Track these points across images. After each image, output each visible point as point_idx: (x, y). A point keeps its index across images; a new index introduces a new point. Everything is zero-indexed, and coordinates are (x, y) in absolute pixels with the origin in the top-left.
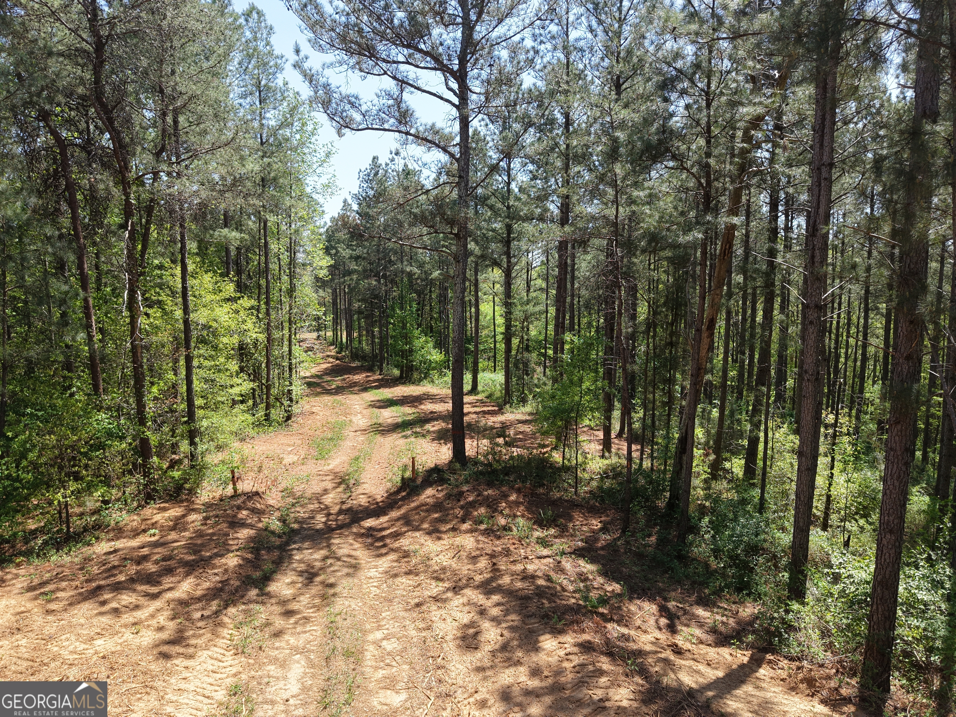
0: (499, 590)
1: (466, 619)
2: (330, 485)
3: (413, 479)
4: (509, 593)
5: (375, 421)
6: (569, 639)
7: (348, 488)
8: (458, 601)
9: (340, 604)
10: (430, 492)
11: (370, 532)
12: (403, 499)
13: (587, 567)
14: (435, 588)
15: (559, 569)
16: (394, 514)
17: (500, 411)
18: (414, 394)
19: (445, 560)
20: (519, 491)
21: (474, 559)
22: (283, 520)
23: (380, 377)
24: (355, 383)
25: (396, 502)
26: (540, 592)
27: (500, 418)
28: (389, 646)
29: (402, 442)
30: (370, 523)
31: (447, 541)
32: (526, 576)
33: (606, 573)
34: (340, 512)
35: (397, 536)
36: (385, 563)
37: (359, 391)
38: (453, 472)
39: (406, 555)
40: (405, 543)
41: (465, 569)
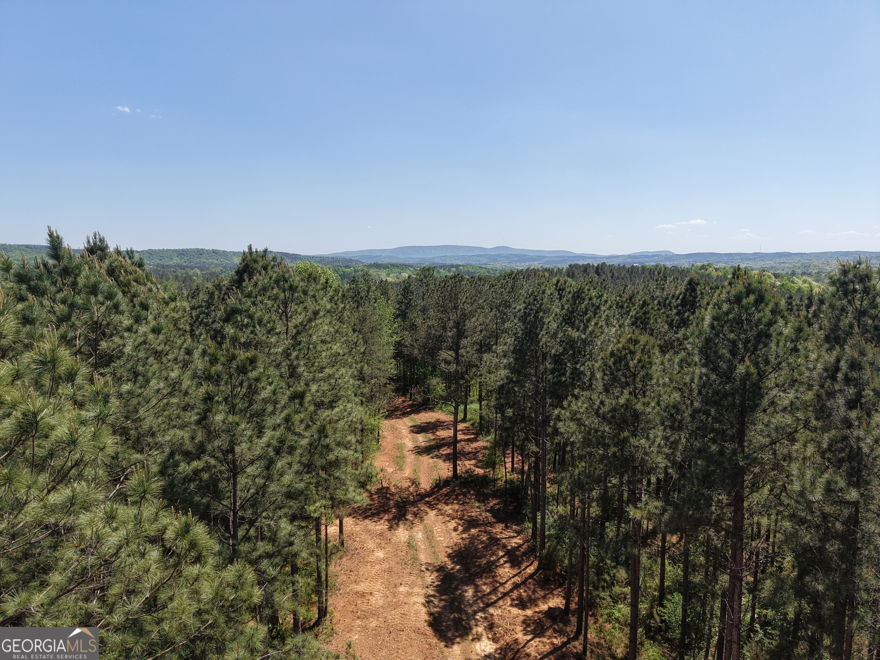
0: (463, 519)
1: (456, 525)
2: (410, 484)
3: (439, 484)
4: (466, 520)
5: (416, 445)
6: (477, 530)
7: (416, 486)
8: (453, 522)
9: (425, 522)
10: (445, 489)
11: (428, 502)
12: (437, 491)
13: (488, 514)
14: (448, 519)
15: (481, 515)
16: (434, 496)
17: (475, 440)
18: (433, 420)
19: (450, 512)
20: (474, 490)
21: (457, 511)
22: (400, 497)
23: (411, 402)
24: (397, 407)
25: (434, 492)
26: (474, 520)
27: (475, 445)
28: (439, 530)
29: (431, 460)
30: (427, 499)
31: (450, 506)
32: (470, 516)
33: (493, 517)
34: (417, 495)
35: (437, 504)
36: (435, 512)
37: (400, 415)
38: (452, 481)
39: (440, 510)
40: (439, 506)
41: (455, 514)
